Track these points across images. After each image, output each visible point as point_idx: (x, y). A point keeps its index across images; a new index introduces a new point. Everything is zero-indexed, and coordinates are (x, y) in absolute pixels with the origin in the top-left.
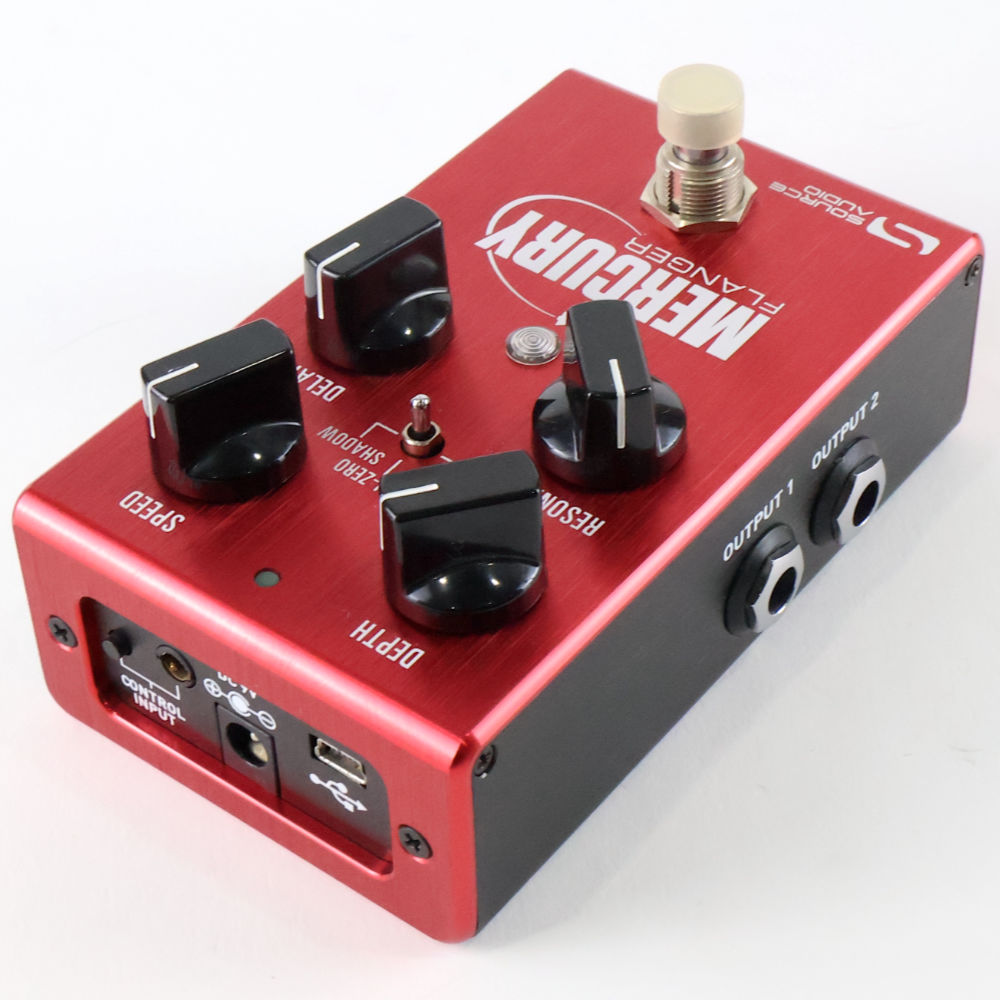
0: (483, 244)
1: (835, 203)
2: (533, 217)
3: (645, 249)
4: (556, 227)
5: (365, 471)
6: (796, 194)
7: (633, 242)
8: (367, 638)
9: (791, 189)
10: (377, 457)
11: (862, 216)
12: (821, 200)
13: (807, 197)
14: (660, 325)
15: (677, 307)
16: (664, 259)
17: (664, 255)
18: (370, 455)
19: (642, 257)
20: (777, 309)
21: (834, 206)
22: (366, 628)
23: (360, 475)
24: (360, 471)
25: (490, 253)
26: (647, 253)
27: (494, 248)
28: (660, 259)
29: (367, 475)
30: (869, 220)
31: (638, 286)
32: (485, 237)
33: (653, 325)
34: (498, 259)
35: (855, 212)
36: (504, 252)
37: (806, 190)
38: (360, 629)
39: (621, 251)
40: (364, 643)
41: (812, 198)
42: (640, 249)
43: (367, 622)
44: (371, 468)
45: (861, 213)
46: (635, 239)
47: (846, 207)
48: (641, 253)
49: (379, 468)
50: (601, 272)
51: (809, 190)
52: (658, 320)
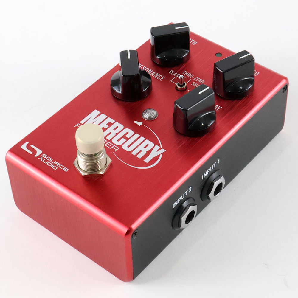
0: (163, 151)
1: (49, 162)
2: (147, 160)
3: (113, 147)
4: (140, 156)
5: (196, 80)
6: (61, 166)
7: (116, 150)
8: (193, 41)
9: (62, 169)
10: (193, 84)
11: (42, 157)
12: (53, 164)
13: (57, 165)
14: (112, 121)
15: (106, 127)
16: (107, 144)
17: (107, 145)
18: (195, 84)
19: (114, 144)
20: (77, 125)
21: (49, 161)
22: (194, 44)
23: (198, 79)
24: (198, 80)
25: (161, 147)
26: (112, 146)
27: (160, 149)
28: (109, 143)
29: (196, 79)
30: (40, 156)
31: (117, 134)
32: (162, 153)
33: (114, 121)
34: (159, 145)
35: (44, 158)
36: (157, 147)
37: (57, 168)
38: (195, 44)
39: (120, 147)
40: (194, 41)
41: (56, 165)
42: (114, 147)
43: (194, 45)
44: (195, 81)
45: (42, 158)
46: (115, 151)
47: (46, 161)
48: (114, 146)
49: (193, 81)
50: (127, 139)
51: (56, 168)
52: (112, 123)
